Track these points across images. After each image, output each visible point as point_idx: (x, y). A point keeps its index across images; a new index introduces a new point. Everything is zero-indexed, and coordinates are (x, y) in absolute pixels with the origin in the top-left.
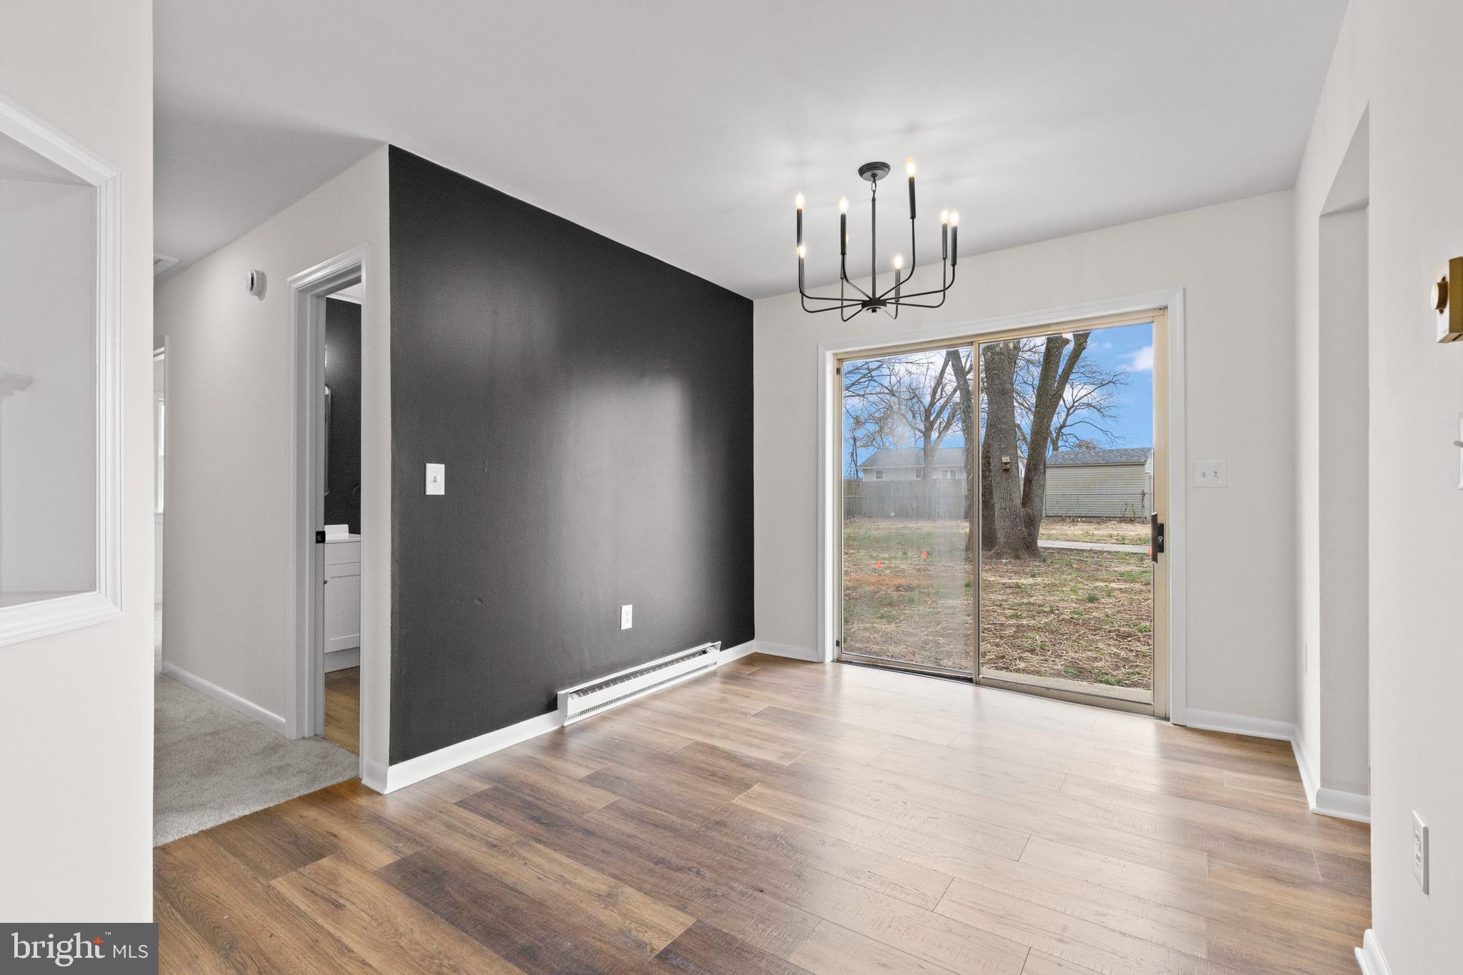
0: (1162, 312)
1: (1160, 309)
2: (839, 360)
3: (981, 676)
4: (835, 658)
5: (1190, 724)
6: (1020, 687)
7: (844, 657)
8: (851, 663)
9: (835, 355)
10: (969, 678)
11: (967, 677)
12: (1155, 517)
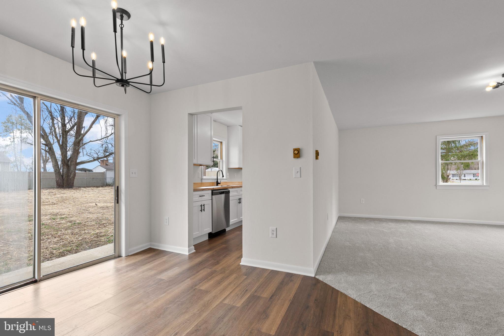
0: (117, 116)
3: (41, 276)
5: (130, 254)
10: (34, 281)
11: (32, 281)
12: (118, 187)
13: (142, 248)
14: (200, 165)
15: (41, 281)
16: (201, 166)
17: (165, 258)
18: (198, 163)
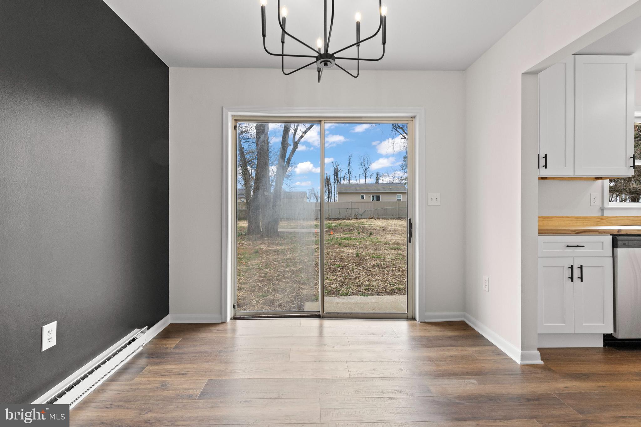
0: (411, 119)
1: (411, 118)
2: (235, 120)
3: (325, 313)
4: (232, 316)
5: (427, 321)
6: (346, 315)
7: (238, 314)
8: (243, 318)
9: (233, 116)
10: (318, 315)
11: (317, 315)
12: (410, 220)
13: (454, 317)
14: (597, 179)
15: (324, 318)
16: (599, 182)
17: (470, 351)
18: (576, 174)
